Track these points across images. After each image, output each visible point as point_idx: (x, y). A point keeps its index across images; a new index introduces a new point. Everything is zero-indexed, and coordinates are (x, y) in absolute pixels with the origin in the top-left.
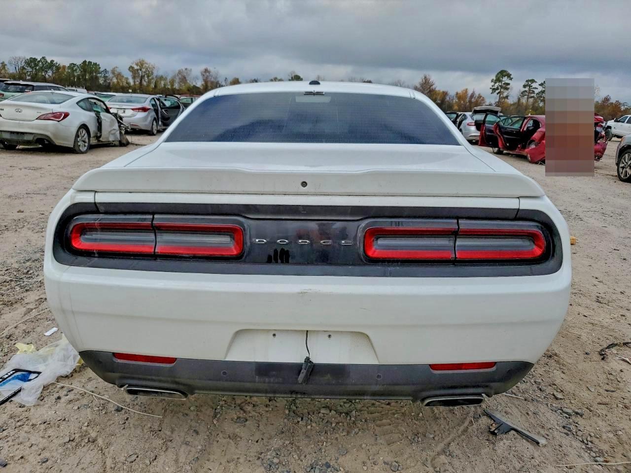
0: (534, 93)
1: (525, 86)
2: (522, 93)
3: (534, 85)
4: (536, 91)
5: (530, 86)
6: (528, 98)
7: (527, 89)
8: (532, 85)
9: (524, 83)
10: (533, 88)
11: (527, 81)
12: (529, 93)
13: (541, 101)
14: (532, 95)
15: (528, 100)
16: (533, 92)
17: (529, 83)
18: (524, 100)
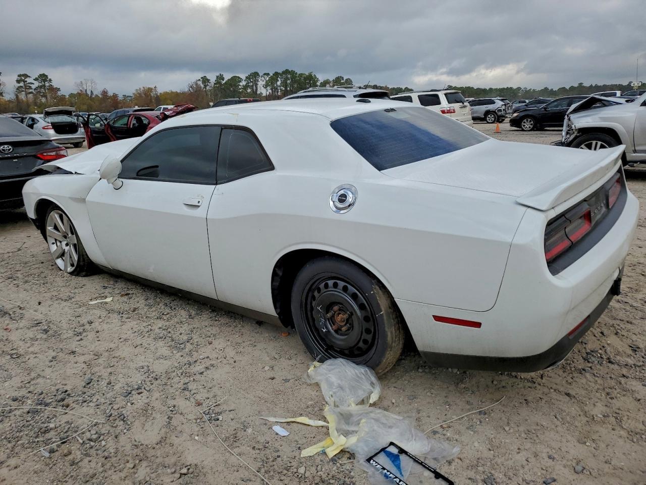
0: (32, 89)
1: (18, 81)
2: (17, 89)
3: (28, 80)
4: (33, 87)
5: (25, 82)
6: (26, 95)
7: (22, 84)
8: (26, 80)
9: (16, 78)
10: (29, 83)
11: (19, 76)
12: (26, 88)
13: (42, 96)
14: (31, 91)
15: (27, 97)
16: (30, 88)
17: (22, 78)
18: (22, 96)
